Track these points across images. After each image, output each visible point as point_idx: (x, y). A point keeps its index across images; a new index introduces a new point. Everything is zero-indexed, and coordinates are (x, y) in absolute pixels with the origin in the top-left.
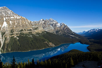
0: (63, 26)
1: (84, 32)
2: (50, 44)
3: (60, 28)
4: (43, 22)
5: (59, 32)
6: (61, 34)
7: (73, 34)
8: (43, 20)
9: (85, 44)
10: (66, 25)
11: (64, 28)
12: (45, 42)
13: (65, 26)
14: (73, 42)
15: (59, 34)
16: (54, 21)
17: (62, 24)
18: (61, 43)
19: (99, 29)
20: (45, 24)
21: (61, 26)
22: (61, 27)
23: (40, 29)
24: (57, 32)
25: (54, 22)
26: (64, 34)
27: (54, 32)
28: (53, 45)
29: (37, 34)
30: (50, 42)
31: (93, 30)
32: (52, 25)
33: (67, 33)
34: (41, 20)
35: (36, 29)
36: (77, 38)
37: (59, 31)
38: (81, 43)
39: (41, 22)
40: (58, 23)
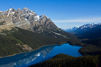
0: (44, 20)
1: (75, 28)
2: (24, 47)
3: (40, 22)
4: (13, 13)
6: (41, 31)
7: (58, 32)
8: (13, 10)
9: (75, 45)
10: (49, 19)
11: (45, 23)
12: (17, 45)
13: (47, 20)
14: (58, 44)
15: (39, 31)
16: (30, 12)
17: (42, 17)
18: (41, 45)
19: (95, 24)
20: (16, 16)
21: (42, 19)
22: (42, 21)
23: (8, 24)
24: (35, 28)
25: (31, 14)
26: (45, 32)
27: (30, 29)
28: (30, 49)
29: (4, 31)
30: (25, 43)
31: (86, 25)
32: (27, 18)
33: (51, 29)
34: (10, 9)
35: (2, 24)
36: (65, 37)
37: (39, 28)
38: (70, 44)
39: (9, 12)
40: (37, 15)
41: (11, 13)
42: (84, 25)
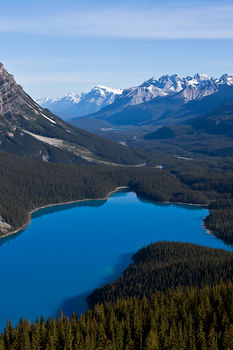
14: (92, 193)
28: (2, 225)
36: (87, 155)
42: (150, 82)
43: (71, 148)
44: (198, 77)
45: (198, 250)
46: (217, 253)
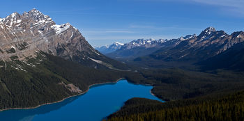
0: (70, 34)
1: (114, 45)
2: (71, 88)
4: (19, 21)
5: (65, 52)
10: (78, 31)
11: (72, 39)
12: (60, 83)
15: (65, 56)
20: (24, 27)
22: (65, 36)
23: (31, 47)
24: (59, 50)
30: (70, 82)
32: (42, 30)
34: (13, 15)
36: (110, 67)
37: (65, 49)
39: (12, 20)
40: (55, 24)
41: (15, 22)
42: (134, 41)
43: (105, 64)
44: (151, 40)
45: (148, 101)
46: (154, 101)
